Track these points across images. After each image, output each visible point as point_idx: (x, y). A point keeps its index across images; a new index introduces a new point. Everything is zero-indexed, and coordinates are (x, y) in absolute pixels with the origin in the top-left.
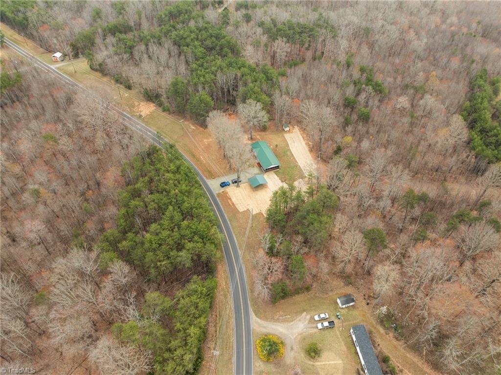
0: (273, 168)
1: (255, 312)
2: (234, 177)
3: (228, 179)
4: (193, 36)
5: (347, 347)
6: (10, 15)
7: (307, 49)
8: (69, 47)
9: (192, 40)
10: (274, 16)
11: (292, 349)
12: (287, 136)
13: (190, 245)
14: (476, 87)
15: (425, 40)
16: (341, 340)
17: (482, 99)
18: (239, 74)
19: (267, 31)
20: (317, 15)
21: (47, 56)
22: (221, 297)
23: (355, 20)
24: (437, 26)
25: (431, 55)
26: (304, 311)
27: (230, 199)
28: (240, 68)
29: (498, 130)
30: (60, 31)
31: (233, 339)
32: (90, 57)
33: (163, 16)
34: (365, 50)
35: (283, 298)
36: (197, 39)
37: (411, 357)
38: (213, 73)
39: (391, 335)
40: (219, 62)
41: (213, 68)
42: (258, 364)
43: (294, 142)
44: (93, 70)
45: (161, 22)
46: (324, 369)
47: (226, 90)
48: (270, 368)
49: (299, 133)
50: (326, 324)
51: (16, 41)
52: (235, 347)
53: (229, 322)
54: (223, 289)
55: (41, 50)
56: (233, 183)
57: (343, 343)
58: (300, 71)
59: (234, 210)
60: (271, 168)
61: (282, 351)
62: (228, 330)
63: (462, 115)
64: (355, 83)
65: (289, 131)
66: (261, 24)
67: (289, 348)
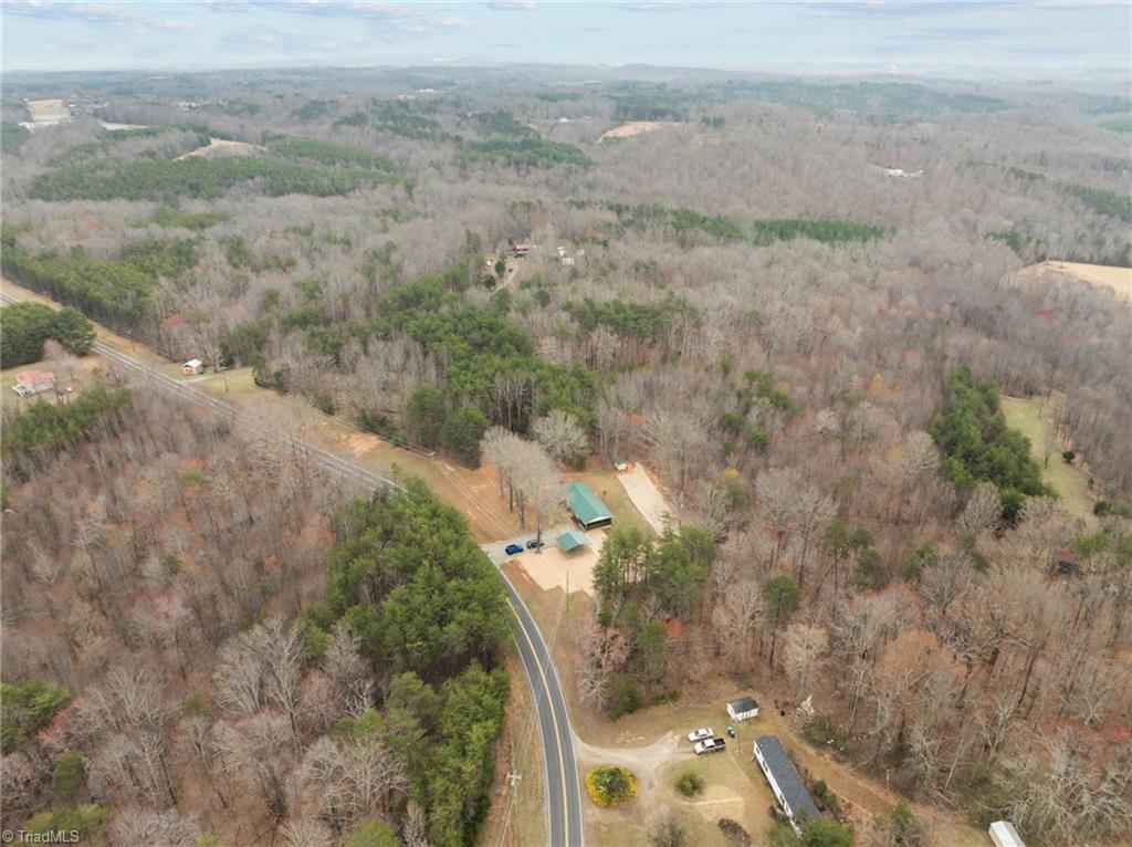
0: (601, 522)
1: (580, 735)
2: (533, 537)
3: (521, 541)
4: (448, 326)
5: (751, 778)
6: (109, 302)
7: (651, 346)
8: (217, 350)
9: (446, 333)
10: (589, 296)
11: (651, 785)
12: (621, 478)
13: (462, 615)
14: (953, 393)
15: (860, 329)
16: (738, 767)
17: (964, 409)
18: (533, 379)
19: (579, 315)
20: (664, 294)
21: (174, 367)
22: (517, 718)
23: (732, 300)
24: (881, 311)
25: (873, 351)
26: (670, 729)
27: (525, 572)
28: (534, 370)
29: (992, 452)
30: (202, 324)
31: (545, 779)
32: (258, 364)
33: (390, 302)
34: (755, 348)
35: (631, 710)
36: (455, 332)
37: (866, 786)
38: (487, 377)
39: (827, 756)
40: (497, 360)
41: (487, 370)
42: (589, 812)
43: (635, 487)
44: (261, 385)
45: (385, 309)
46: (710, 810)
47: (509, 405)
48: (614, 816)
49: (643, 473)
50: (710, 742)
51: (112, 345)
52: (547, 787)
53: (534, 754)
54: (519, 706)
55: (161, 359)
56: (529, 547)
57: (743, 774)
58: (640, 376)
59: (533, 589)
60: (597, 522)
61: (633, 787)
62: (533, 766)
63: (930, 433)
64: (739, 395)
65: (626, 470)
66: (568, 307)
67: (646, 786)
